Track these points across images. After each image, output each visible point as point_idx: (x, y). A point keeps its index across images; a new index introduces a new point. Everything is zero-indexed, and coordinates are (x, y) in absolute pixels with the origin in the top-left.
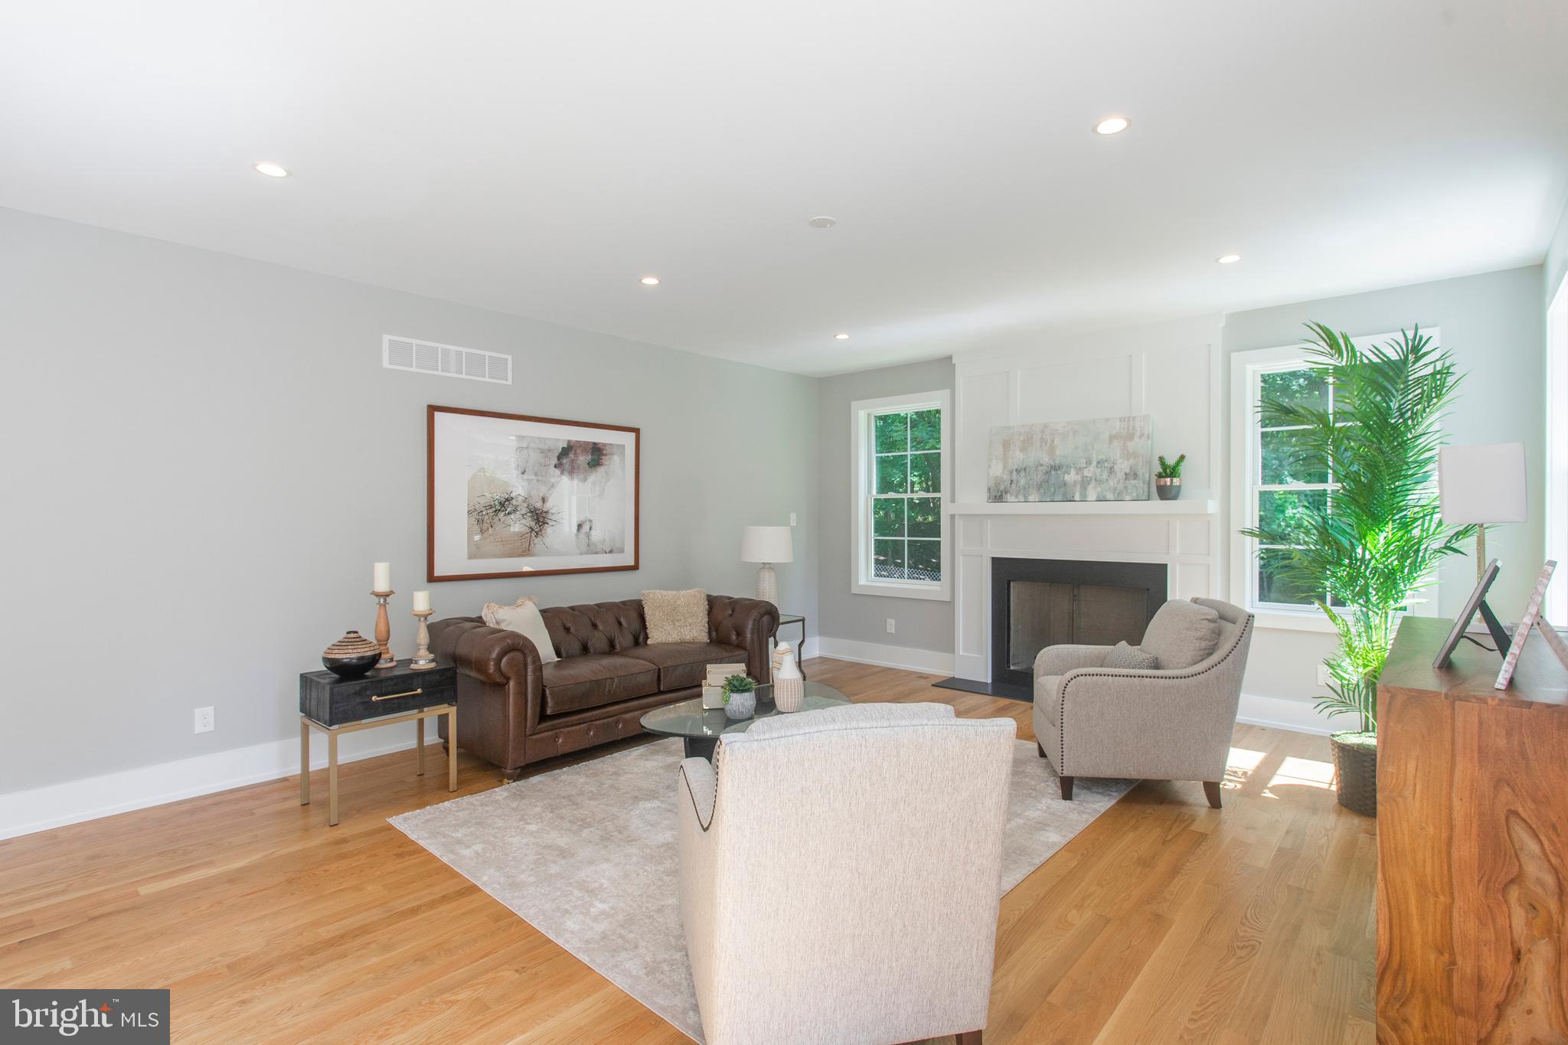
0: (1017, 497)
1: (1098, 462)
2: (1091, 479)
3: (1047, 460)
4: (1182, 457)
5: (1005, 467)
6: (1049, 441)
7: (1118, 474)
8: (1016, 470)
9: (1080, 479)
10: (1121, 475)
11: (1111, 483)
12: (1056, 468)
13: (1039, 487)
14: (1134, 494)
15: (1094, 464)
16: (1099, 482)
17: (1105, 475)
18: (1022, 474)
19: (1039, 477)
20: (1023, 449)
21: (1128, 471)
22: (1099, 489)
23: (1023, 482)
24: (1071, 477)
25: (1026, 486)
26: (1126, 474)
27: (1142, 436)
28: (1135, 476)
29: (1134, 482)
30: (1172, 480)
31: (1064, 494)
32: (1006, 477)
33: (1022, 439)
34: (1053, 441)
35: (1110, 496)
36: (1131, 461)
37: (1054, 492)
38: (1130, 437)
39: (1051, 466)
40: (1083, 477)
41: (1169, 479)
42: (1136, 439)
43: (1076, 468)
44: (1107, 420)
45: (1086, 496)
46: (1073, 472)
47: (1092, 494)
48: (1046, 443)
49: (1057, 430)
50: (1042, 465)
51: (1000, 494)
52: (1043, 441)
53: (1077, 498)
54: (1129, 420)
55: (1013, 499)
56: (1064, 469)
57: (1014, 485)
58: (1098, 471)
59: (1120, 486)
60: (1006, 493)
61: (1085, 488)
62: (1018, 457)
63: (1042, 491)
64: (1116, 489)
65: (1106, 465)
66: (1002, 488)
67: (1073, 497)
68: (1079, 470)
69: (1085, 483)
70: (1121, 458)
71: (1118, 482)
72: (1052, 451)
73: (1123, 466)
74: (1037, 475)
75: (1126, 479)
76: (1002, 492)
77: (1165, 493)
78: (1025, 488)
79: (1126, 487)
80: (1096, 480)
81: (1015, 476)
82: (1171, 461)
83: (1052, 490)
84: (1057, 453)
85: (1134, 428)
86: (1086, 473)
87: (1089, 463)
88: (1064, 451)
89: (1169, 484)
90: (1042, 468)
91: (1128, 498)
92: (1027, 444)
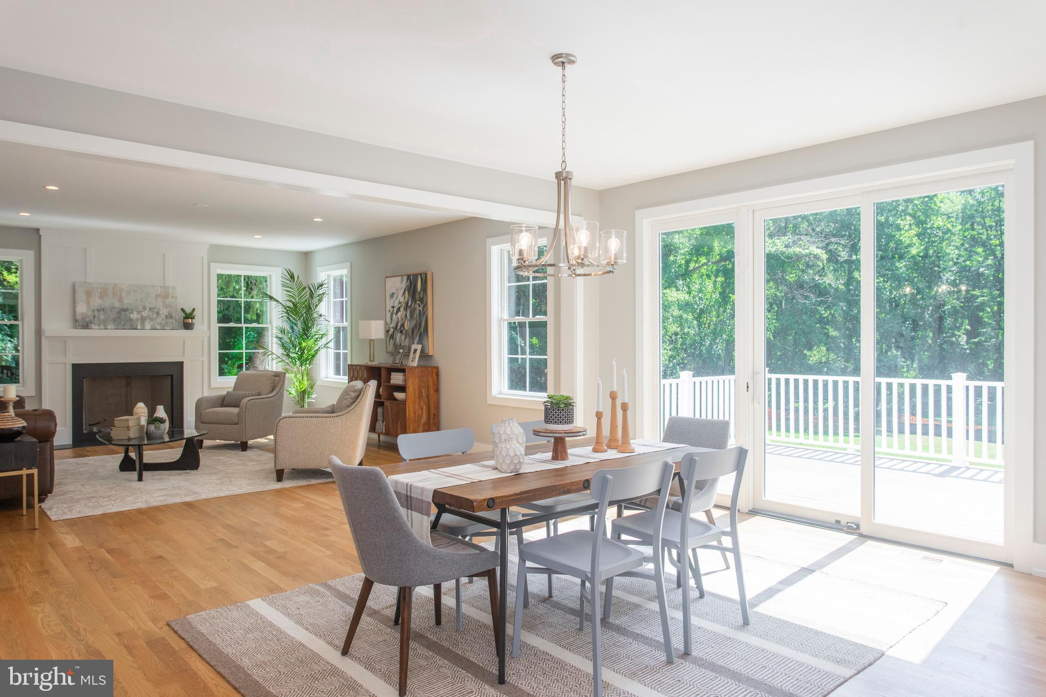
0: (99, 326)
1: (150, 309)
2: (147, 317)
3: (118, 305)
4: (194, 309)
5: (89, 307)
6: (118, 295)
7: (162, 316)
8: (97, 310)
9: (140, 317)
10: (163, 316)
11: (158, 320)
12: (126, 310)
13: (114, 321)
14: (171, 327)
15: (148, 309)
16: (152, 319)
17: (155, 315)
18: (102, 312)
19: (114, 315)
20: (101, 297)
21: (167, 314)
22: (152, 323)
23: (102, 317)
24: (135, 316)
25: (105, 320)
26: (166, 316)
27: (173, 297)
28: (171, 317)
29: (171, 320)
30: (192, 321)
31: (131, 325)
32: (90, 313)
33: (99, 291)
34: (121, 294)
35: (158, 327)
36: (168, 309)
37: (125, 324)
38: (167, 296)
39: (121, 309)
40: (142, 316)
41: (190, 320)
42: (170, 298)
43: (137, 311)
44: (153, 286)
45: (144, 327)
46: (135, 313)
47: (148, 325)
48: (117, 295)
49: (122, 288)
50: (115, 308)
51: (86, 324)
52: (114, 294)
53: (139, 327)
54: (165, 288)
55: (97, 327)
56: (129, 311)
57: (96, 319)
58: (150, 314)
59: (164, 322)
60: (91, 323)
61: (144, 323)
62: (97, 302)
63: (116, 323)
64: (161, 323)
65: (155, 310)
66: (87, 320)
67: (137, 327)
68: (139, 312)
69: (143, 319)
70: (163, 307)
71: (162, 320)
72: (121, 300)
73: (164, 312)
74: (112, 314)
75: (166, 318)
76: (87, 322)
77: (188, 326)
78: (104, 321)
79: (167, 323)
80: (149, 318)
81: (96, 313)
82: (188, 311)
83: (123, 323)
84: (125, 301)
85: (168, 292)
86: (143, 313)
87: (144, 308)
88: (128, 301)
89: (191, 322)
90: (115, 310)
91: (168, 328)
92: (103, 294)
